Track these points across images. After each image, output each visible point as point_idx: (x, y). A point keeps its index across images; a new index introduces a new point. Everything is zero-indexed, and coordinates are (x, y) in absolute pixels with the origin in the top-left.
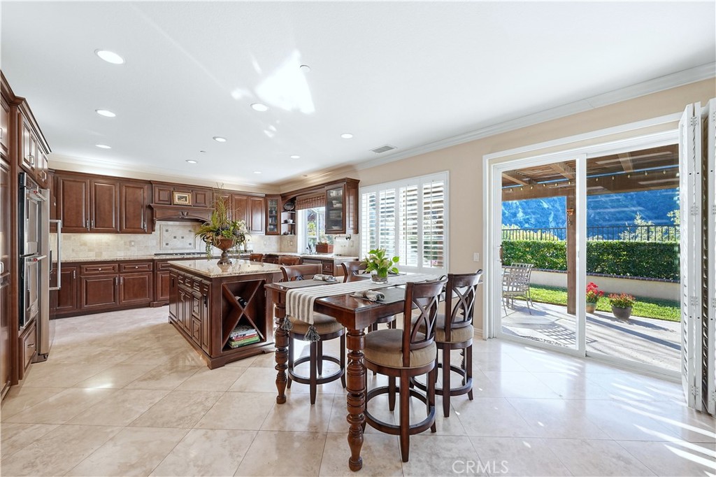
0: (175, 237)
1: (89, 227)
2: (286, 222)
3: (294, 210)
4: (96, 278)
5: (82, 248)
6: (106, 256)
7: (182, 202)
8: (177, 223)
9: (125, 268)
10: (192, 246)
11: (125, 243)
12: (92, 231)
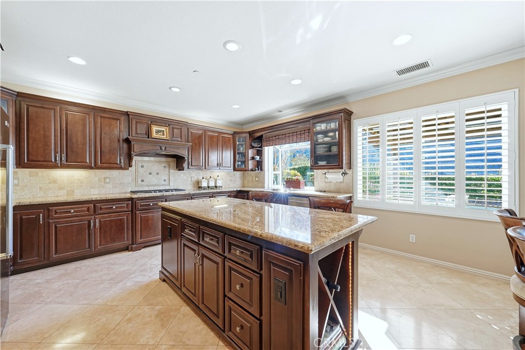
0: (150, 174)
1: (59, 162)
2: (253, 158)
3: (261, 147)
4: (67, 222)
5: (51, 185)
6: (78, 196)
7: (160, 136)
8: (152, 159)
9: (101, 209)
10: (166, 183)
11: (99, 180)
12: (63, 166)
